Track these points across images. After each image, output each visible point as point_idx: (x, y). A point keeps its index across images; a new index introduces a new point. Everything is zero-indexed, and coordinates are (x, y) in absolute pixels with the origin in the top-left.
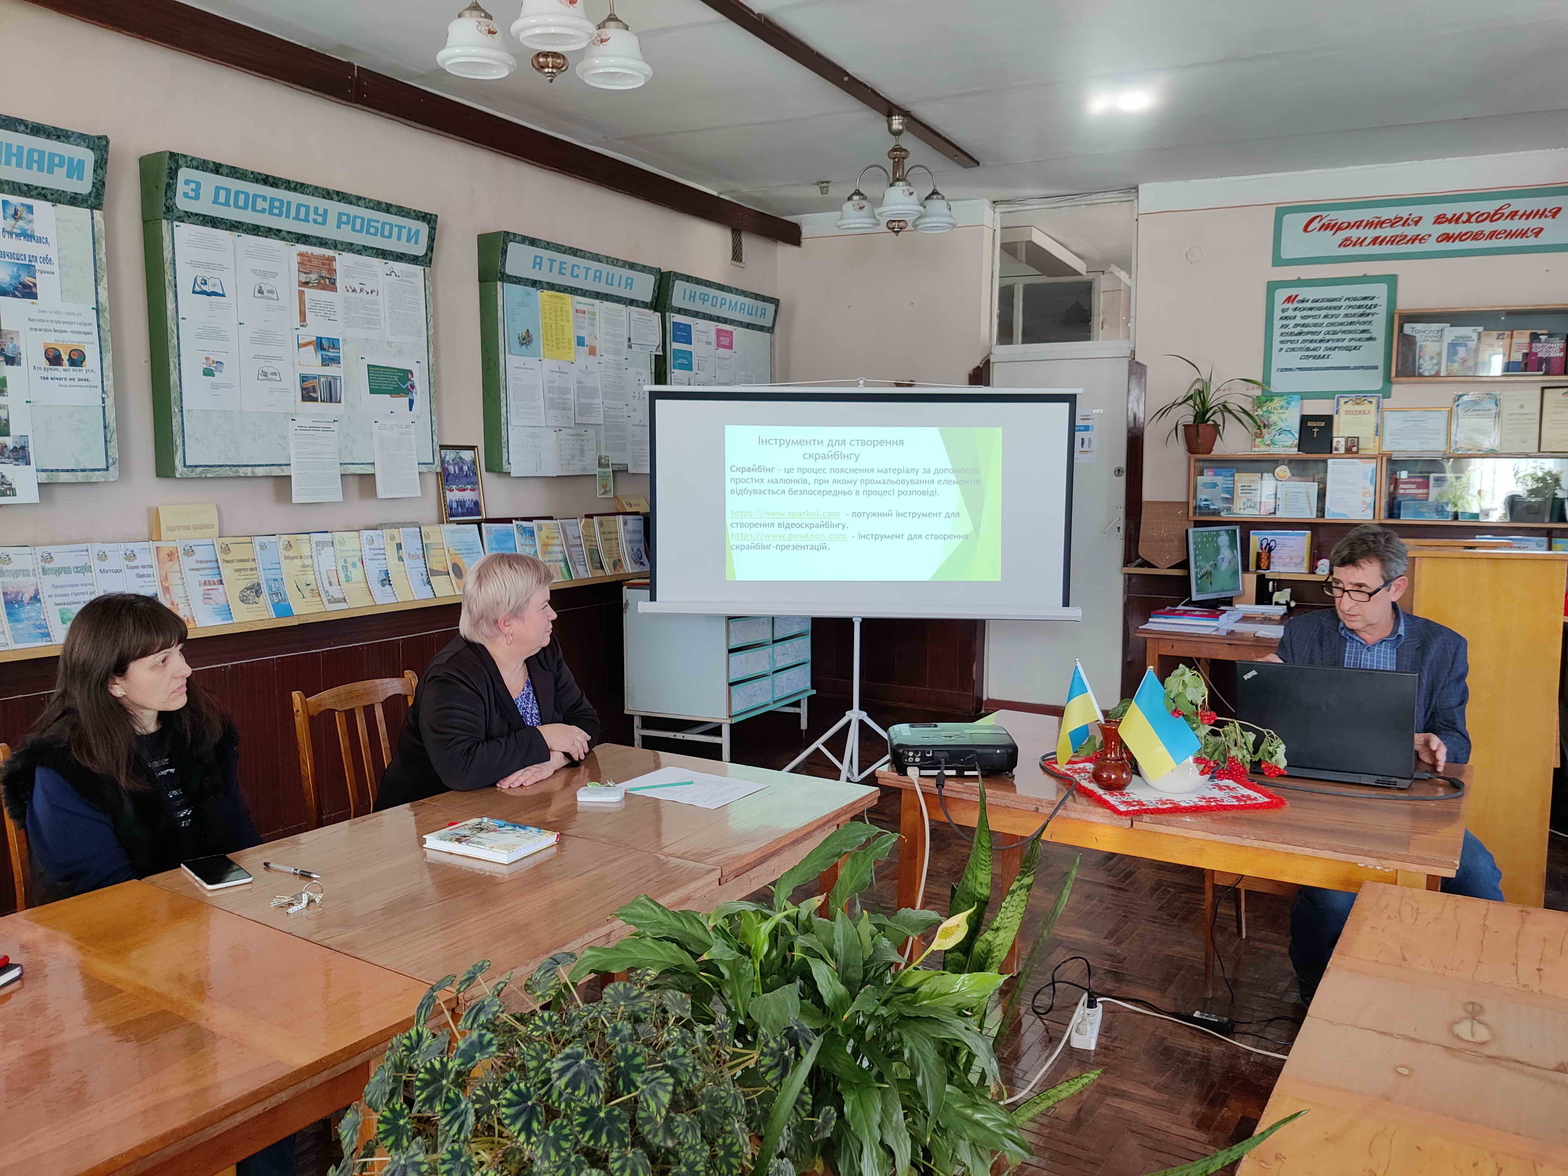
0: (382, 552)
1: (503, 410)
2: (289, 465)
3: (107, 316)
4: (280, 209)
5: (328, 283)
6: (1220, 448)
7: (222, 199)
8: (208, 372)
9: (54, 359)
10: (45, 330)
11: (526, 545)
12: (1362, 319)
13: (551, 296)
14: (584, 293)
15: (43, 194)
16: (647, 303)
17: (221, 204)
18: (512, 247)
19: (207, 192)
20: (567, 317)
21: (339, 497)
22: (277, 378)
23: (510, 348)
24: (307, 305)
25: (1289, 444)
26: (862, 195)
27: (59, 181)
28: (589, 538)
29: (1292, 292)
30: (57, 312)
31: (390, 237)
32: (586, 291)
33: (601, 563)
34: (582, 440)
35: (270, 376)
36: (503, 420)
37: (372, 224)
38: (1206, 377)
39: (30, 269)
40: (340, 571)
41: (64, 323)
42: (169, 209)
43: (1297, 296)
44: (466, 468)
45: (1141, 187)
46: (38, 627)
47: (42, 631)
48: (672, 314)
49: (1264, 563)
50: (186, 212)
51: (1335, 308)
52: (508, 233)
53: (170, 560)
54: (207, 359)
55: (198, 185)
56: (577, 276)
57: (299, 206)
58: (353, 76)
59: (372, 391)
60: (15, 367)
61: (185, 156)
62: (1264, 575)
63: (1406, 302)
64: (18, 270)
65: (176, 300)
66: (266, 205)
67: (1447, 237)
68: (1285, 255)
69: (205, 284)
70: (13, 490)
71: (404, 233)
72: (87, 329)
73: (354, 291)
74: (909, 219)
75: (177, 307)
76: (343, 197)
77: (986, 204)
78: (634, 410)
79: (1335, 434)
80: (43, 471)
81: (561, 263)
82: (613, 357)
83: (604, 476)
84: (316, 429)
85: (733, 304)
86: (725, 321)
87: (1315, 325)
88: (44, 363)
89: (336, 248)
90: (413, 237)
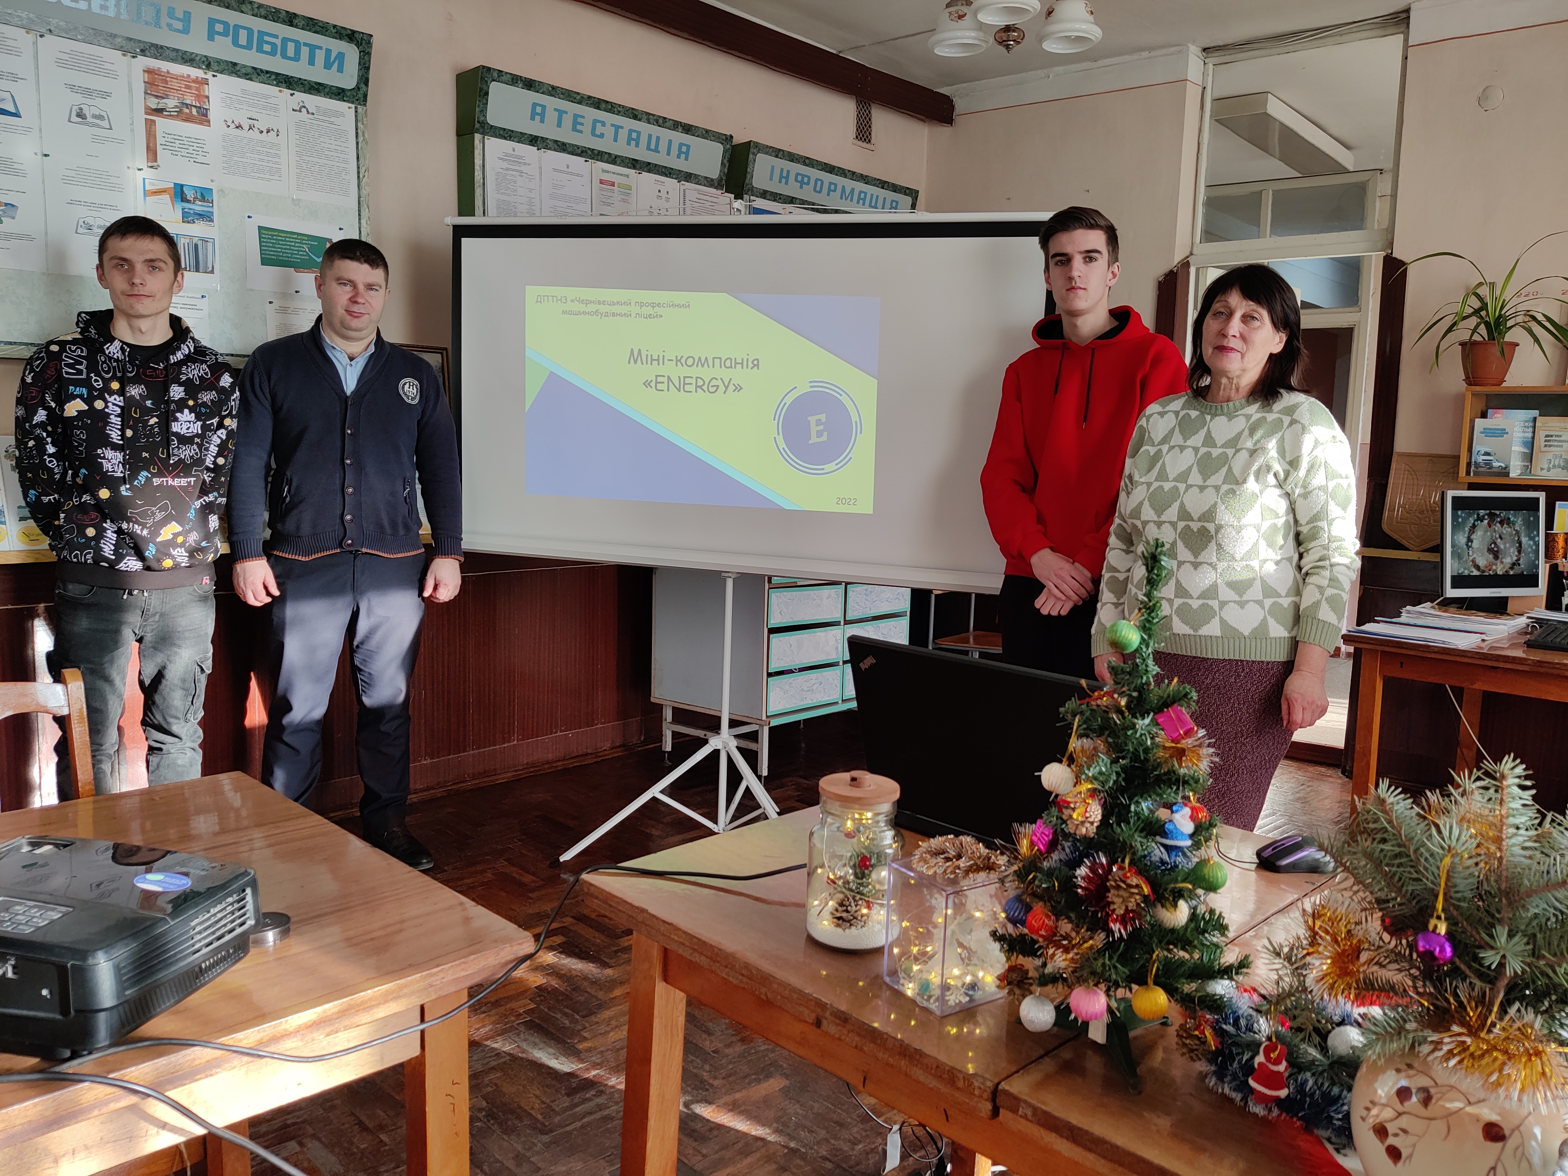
5: (195, 113)
14: (613, 159)
16: (712, 180)
18: (494, 87)
24: (160, 140)
31: (297, 59)
32: (616, 156)
37: (266, 38)
48: (752, 197)
49: (1557, 549)
52: (489, 69)
56: (601, 136)
59: (266, 262)
71: (320, 56)
73: (239, 127)
77: (1193, 50)
81: (576, 116)
85: (847, 192)
89: (208, 66)
90: (334, 62)
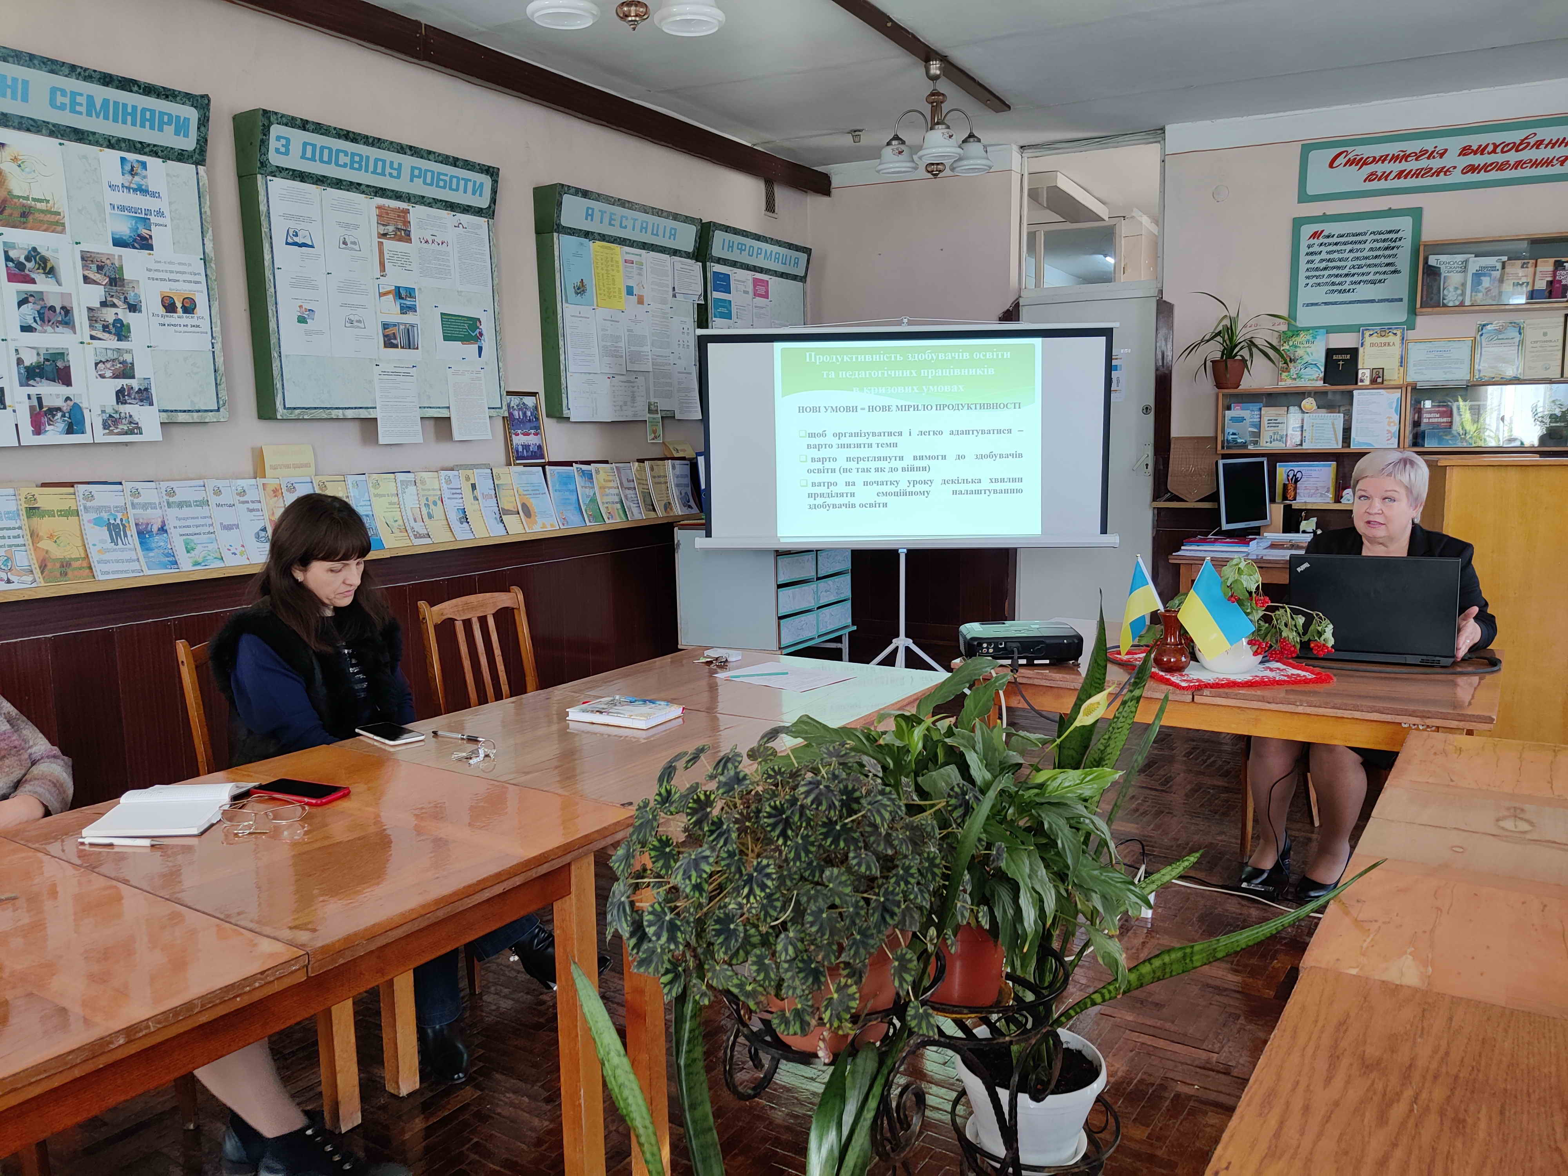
0: (459, 491)
1: (562, 358)
2: (375, 408)
3: (213, 265)
4: (360, 162)
5: (403, 235)
6: (1250, 382)
7: (309, 154)
8: (302, 320)
9: (170, 307)
10: (161, 280)
11: (586, 487)
12: (1387, 252)
13: (602, 247)
14: (632, 244)
15: (155, 151)
16: (689, 253)
17: (308, 159)
18: (566, 198)
19: (296, 149)
20: (618, 267)
21: (419, 439)
22: (362, 325)
23: (566, 297)
24: (386, 256)
25: (1314, 377)
26: (901, 139)
27: (167, 138)
28: (642, 481)
29: (1317, 227)
30: (170, 263)
31: (457, 190)
32: (634, 241)
33: (653, 505)
34: (633, 387)
35: (355, 324)
36: (562, 367)
37: (442, 177)
38: (1233, 314)
39: (146, 221)
40: (424, 509)
41: (177, 272)
42: (264, 164)
43: (1322, 231)
44: (529, 414)
45: (1167, 127)
46: (167, 555)
47: (171, 559)
48: (712, 264)
49: (1291, 494)
50: (277, 167)
51: (1360, 242)
52: (563, 185)
53: (275, 496)
54: (301, 307)
55: (288, 140)
56: (626, 227)
57: (377, 160)
58: (421, 33)
59: (446, 338)
60: (136, 314)
61: (276, 113)
62: (1291, 505)
63: (1429, 235)
64: (136, 223)
65: (272, 251)
66: (347, 160)
67: (1472, 169)
68: (1311, 191)
69: (297, 235)
70: (139, 428)
71: (470, 185)
72: (197, 278)
73: (427, 242)
74: (948, 162)
75: (273, 257)
76: (415, 151)
77: (1015, 148)
78: (680, 358)
79: (1360, 367)
80: (164, 411)
81: (611, 214)
82: (660, 306)
83: (654, 422)
84: (397, 374)
85: (768, 254)
86: (761, 270)
87: (1340, 260)
88: (161, 310)
89: (409, 201)
90: (477, 190)
